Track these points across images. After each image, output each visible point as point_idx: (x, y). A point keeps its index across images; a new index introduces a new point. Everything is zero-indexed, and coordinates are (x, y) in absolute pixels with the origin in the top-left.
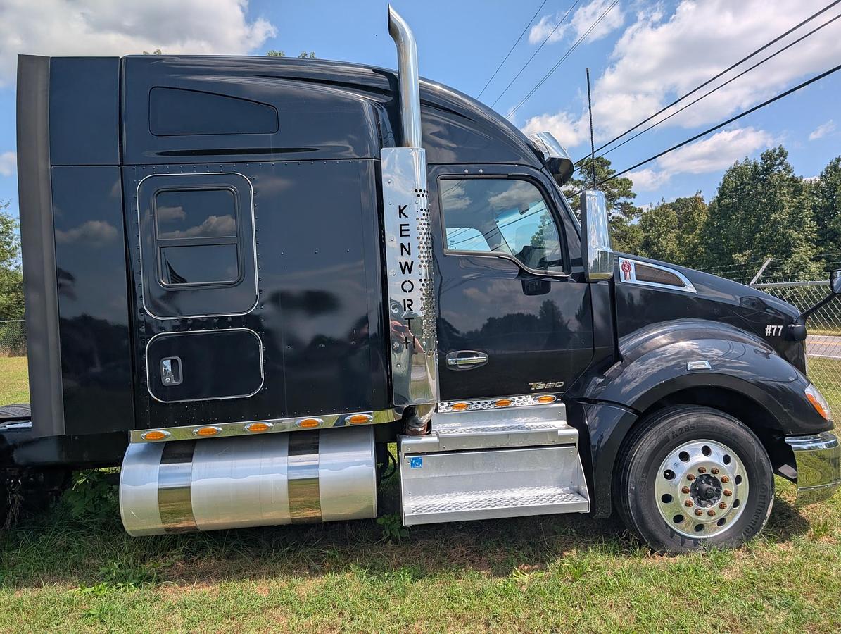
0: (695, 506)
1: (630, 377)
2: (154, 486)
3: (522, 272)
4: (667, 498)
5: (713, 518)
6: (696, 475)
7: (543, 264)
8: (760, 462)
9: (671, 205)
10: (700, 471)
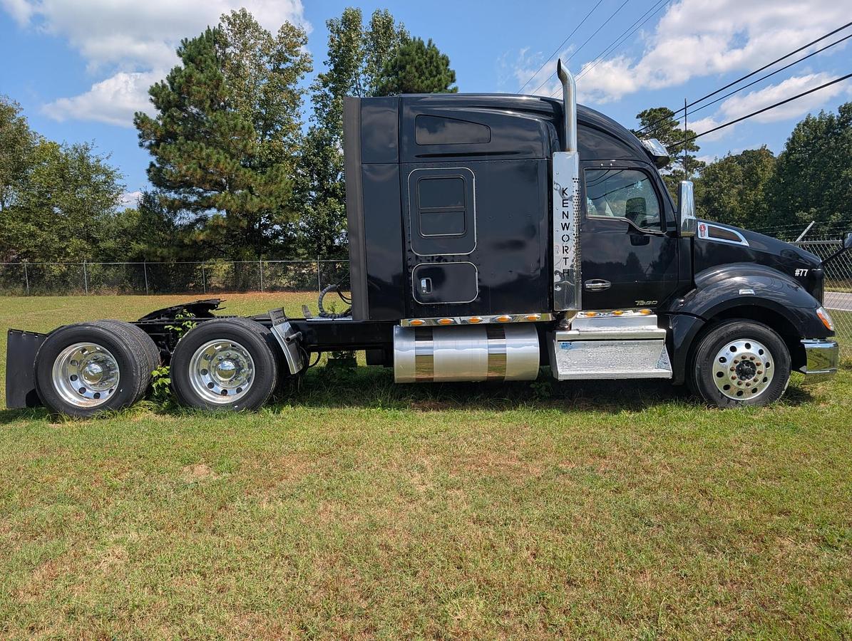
0: (737, 380)
1: (699, 301)
2: (413, 352)
3: (631, 228)
4: (720, 375)
5: (749, 387)
6: (740, 360)
7: (644, 224)
8: (783, 354)
9: (737, 157)
10: (743, 358)
